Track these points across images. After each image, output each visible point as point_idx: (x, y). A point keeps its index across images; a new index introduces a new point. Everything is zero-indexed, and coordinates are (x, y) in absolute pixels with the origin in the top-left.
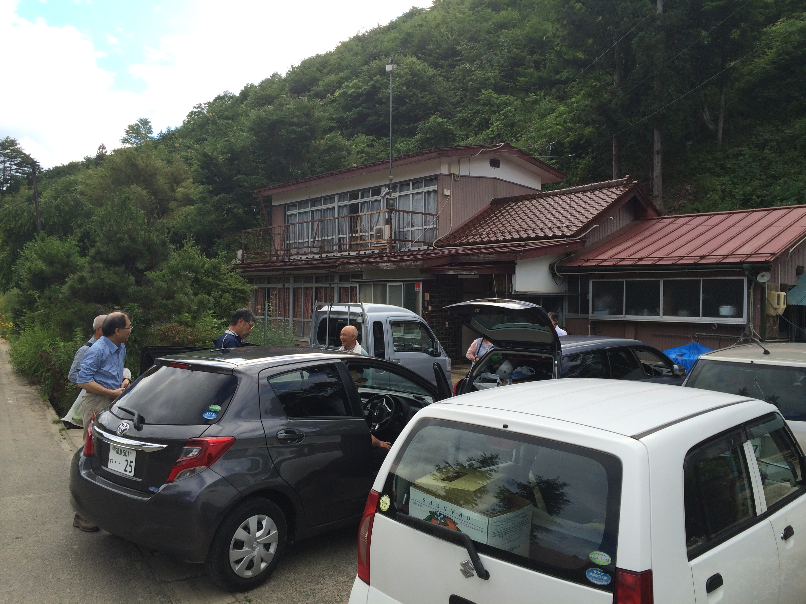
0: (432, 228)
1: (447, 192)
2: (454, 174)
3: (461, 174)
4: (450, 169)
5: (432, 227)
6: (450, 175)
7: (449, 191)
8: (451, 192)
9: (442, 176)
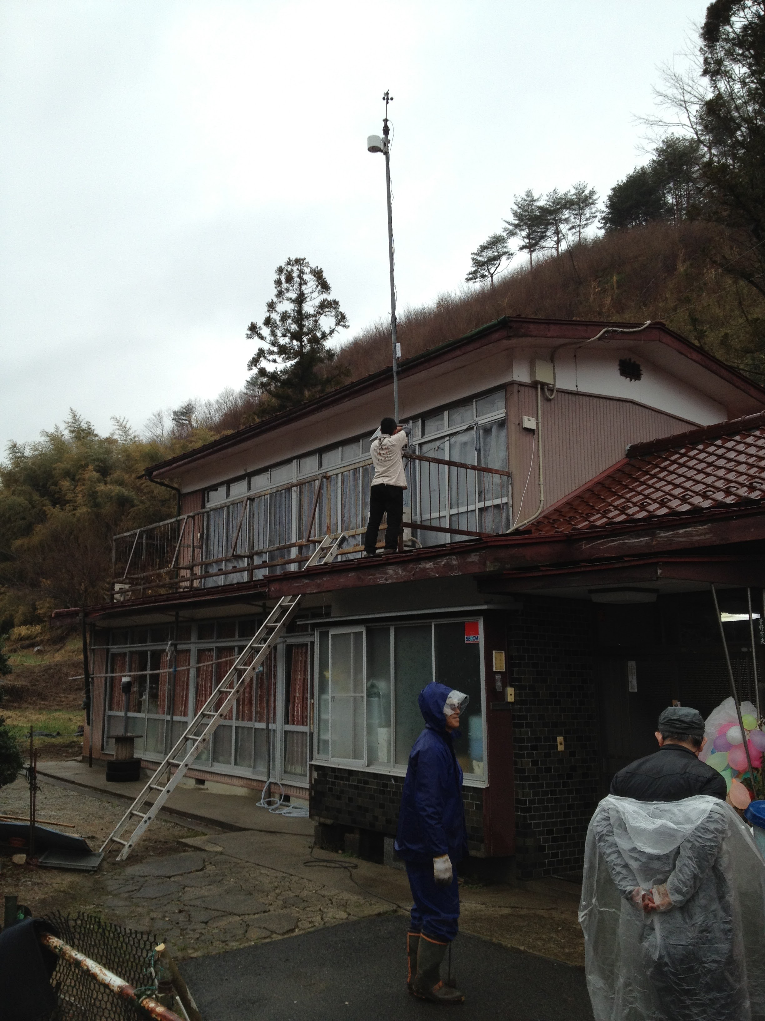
0: (497, 507)
1: (529, 423)
2: (543, 385)
3: (559, 385)
4: (532, 372)
5: (497, 502)
6: (535, 385)
7: (532, 419)
8: (537, 424)
9: (516, 386)
